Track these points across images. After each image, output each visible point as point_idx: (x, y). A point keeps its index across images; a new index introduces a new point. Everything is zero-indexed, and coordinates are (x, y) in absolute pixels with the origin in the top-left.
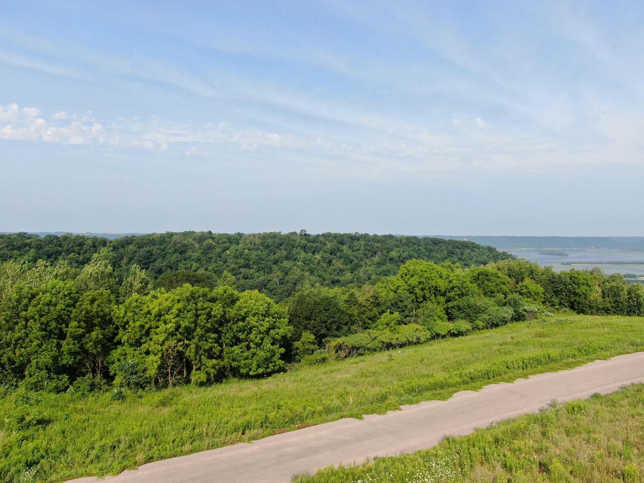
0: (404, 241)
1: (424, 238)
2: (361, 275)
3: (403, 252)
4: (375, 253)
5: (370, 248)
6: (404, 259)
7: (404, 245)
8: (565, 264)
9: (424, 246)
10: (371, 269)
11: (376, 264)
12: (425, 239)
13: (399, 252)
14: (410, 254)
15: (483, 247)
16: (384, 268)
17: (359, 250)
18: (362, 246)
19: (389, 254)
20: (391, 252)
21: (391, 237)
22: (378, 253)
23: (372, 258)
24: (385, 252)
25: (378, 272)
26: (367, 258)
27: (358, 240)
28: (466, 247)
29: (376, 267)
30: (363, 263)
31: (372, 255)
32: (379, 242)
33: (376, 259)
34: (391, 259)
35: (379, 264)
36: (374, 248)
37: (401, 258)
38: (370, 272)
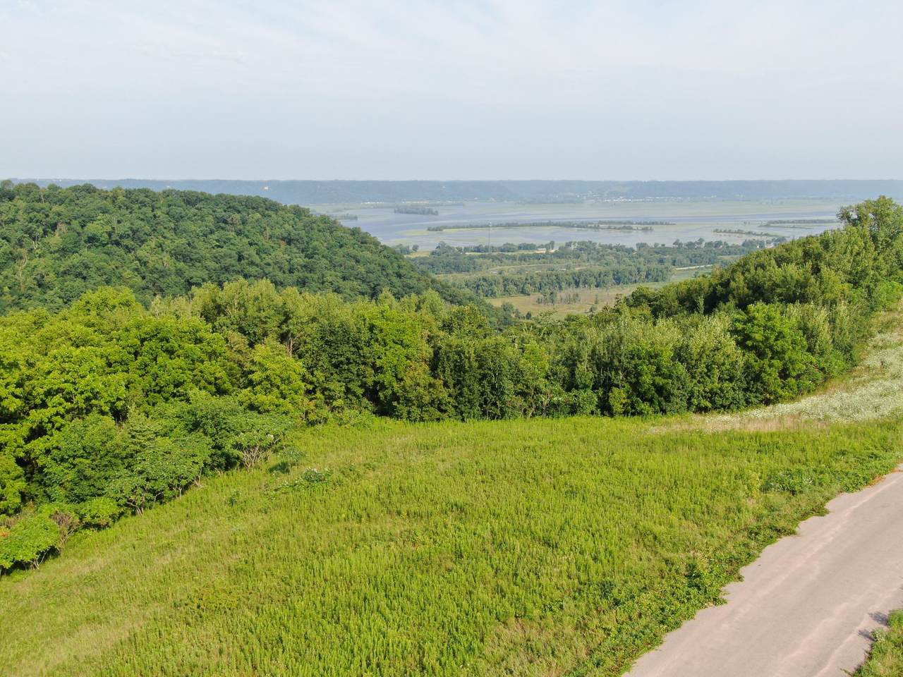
0: (121, 198)
1: (164, 192)
2: (20, 277)
3: (119, 222)
4: (54, 227)
5: (40, 216)
6: (121, 237)
7: (120, 207)
8: (433, 230)
9: (165, 209)
10: (44, 264)
11: (57, 252)
12: (167, 194)
13: (109, 222)
14: (134, 227)
15: (284, 209)
16: (75, 259)
17: (13, 221)
18: (21, 212)
19: (85, 229)
20: (89, 225)
21: (89, 189)
22: (60, 226)
23: (46, 240)
24: (75, 224)
25: (62, 269)
26: (34, 239)
27: (11, 199)
28: (253, 208)
29: (58, 259)
30: (24, 251)
31: (45, 233)
32: (61, 202)
33: (55, 240)
34: (92, 240)
35: (64, 251)
36: (51, 215)
37: (115, 237)
38: (40, 270)
